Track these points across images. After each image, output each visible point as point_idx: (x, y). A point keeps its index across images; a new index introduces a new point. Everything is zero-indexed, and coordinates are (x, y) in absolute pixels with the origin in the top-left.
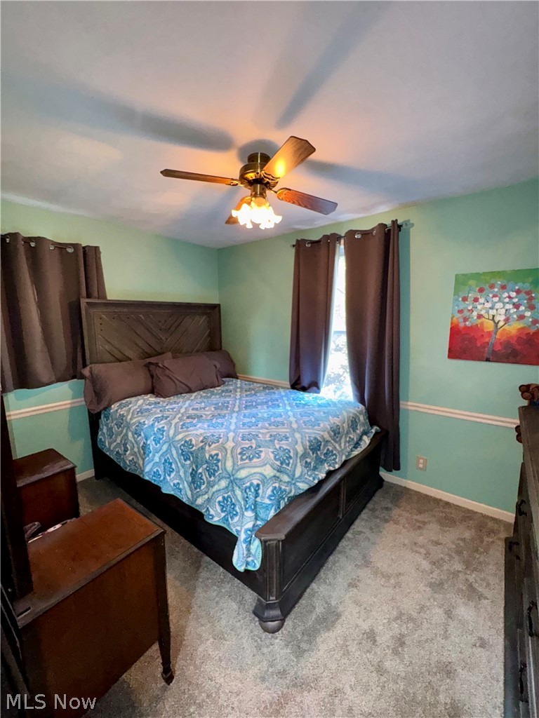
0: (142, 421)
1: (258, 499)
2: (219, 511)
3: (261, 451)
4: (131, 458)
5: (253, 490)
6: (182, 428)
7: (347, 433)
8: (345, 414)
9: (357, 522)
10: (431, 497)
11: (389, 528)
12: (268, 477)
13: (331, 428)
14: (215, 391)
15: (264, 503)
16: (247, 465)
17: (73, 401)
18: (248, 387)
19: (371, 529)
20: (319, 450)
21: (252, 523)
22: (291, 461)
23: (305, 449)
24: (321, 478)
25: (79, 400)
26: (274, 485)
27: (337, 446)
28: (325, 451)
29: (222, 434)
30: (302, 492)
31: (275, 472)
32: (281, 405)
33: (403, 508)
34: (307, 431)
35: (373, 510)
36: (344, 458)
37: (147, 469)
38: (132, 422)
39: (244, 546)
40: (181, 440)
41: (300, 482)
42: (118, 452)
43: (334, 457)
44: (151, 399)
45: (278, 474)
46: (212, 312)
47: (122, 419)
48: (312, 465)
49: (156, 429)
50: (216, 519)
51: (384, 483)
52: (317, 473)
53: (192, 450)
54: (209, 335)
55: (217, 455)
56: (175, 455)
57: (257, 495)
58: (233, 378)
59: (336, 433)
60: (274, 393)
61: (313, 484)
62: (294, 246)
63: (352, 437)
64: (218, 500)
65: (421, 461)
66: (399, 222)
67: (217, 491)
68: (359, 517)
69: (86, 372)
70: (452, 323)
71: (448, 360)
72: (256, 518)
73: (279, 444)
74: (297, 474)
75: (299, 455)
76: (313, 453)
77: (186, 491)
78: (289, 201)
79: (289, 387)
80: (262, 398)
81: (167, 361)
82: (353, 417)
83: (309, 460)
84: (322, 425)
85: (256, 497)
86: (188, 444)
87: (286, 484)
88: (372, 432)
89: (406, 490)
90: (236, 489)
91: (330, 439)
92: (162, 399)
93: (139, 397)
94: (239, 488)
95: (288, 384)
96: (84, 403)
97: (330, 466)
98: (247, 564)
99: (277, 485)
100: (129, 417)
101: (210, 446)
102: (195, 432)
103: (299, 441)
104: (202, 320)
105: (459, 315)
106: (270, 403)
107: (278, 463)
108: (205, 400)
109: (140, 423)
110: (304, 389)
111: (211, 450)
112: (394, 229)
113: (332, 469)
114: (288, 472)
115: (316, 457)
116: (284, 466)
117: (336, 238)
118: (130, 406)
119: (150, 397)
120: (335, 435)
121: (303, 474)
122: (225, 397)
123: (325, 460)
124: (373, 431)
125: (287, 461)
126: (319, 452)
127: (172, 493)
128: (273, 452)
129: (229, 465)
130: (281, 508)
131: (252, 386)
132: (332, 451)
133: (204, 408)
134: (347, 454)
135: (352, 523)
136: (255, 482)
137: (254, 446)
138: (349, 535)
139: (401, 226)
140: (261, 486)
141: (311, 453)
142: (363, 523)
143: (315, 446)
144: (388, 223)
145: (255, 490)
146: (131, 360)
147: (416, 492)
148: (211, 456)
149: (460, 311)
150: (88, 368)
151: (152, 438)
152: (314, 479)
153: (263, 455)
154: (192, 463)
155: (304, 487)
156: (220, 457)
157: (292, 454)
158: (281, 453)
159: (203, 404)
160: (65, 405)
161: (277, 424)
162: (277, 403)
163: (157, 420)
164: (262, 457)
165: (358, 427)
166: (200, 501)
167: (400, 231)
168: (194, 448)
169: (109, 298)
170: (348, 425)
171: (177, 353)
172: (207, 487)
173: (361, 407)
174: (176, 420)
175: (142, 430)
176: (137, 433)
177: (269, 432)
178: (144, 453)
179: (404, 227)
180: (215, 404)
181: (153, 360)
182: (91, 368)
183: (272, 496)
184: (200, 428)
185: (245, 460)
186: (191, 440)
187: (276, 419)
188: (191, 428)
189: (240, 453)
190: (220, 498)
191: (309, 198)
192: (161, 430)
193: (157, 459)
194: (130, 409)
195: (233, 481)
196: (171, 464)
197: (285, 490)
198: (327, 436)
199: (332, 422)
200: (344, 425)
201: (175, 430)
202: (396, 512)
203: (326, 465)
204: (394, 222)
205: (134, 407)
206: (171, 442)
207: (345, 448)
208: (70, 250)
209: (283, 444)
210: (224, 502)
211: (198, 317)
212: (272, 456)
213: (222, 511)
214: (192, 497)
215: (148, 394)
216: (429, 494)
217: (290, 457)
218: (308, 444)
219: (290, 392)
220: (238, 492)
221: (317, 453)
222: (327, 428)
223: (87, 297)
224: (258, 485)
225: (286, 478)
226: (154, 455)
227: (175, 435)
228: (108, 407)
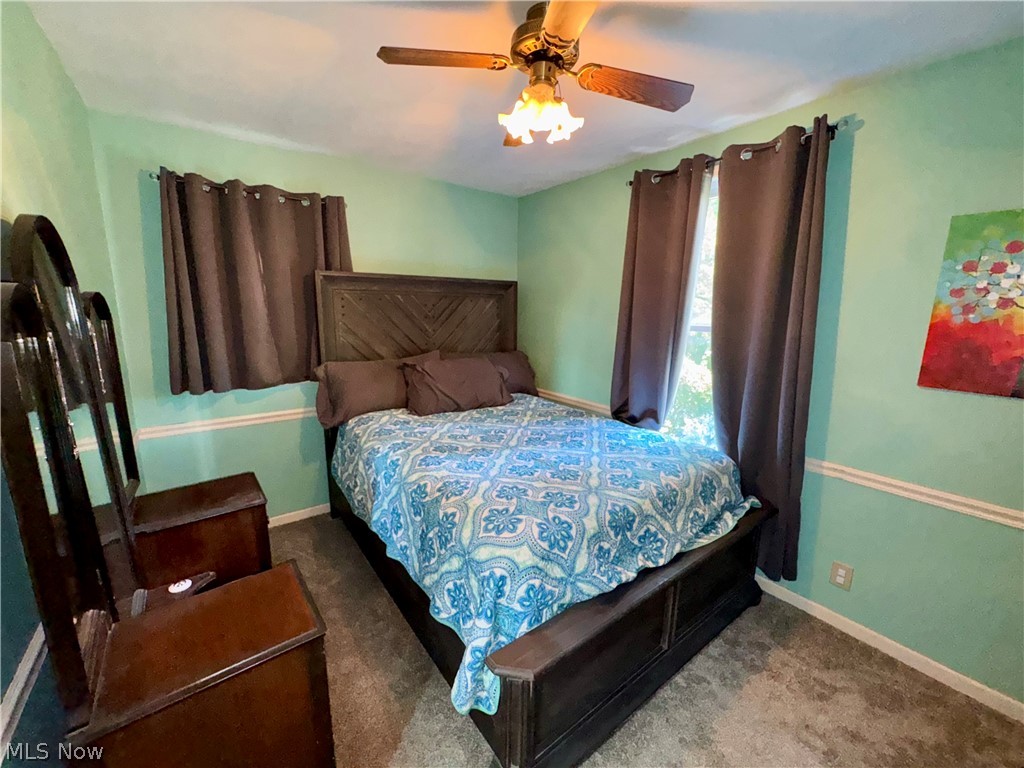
0: (376, 447)
1: (502, 601)
2: (449, 604)
3: (520, 520)
4: (359, 498)
5: (492, 586)
6: (420, 465)
7: (691, 505)
8: (692, 471)
9: (699, 659)
10: (857, 641)
11: (760, 683)
12: (521, 567)
13: (658, 494)
14: (495, 412)
15: (512, 609)
16: (491, 540)
17: (307, 409)
18: (545, 409)
19: (723, 678)
20: (630, 530)
21: (486, 640)
22: (570, 544)
23: (601, 526)
24: (624, 580)
25: (310, 409)
26: (531, 582)
27: (667, 527)
28: (642, 533)
29: (471, 482)
30: (587, 598)
31: (537, 560)
32: (584, 443)
33: (792, 651)
34: (612, 493)
35: (734, 643)
36: (677, 549)
37: (375, 518)
38: (366, 446)
39: (469, 674)
40: (414, 483)
41: (583, 581)
42: (348, 486)
43: (659, 544)
44: (400, 416)
45: (541, 564)
46: (504, 293)
47: (356, 441)
48: (612, 554)
49: (389, 461)
50: (444, 615)
51: (763, 597)
52: (619, 569)
53: (424, 501)
54: (499, 327)
55: (454, 515)
56: (404, 504)
57: (500, 593)
58: (528, 393)
59: (668, 502)
60: (582, 423)
61: (607, 589)
62: (631, 183)
63: (701, 512)
64: (447, 587)
65: (842, 572)
66: (831, 122)
67: (447, 573)
68: (704, 651)
69: (320, 372)
70: (933, 316)
71: (918, 387)
72: (496, 631)
73: (554, 511)
74: (580, 567)
75: (588, 536)
76: (616, 535)
77: (413, 562)
78: (602, 91)
79: (609, 413)
80: (559, 429)
81: (429, 364)
82: (707, 478)
83: (606, 546)
84: (642, 487)
85: (499, 597)
86: (421, 490)
87: (555, 583)
88: (743, 507)
89: (806, 618)
90: (472, 575)
91: (654, 513)
92: (416, 417)
93: (386, 412)
94: (476, 576)
95: (607, 409)
96: (316, 414)
97: (649, 558)
98: (478, 701)
99: (537, 583)
100: (363, 440)
101: (448, 498)
102: (434, 473)
103: (593, 510)
104: (489, 305)
105: (954, 300)
106: (569, 439)
107: (545, 545)
108: (474, 425)
109: (374, 450)
110: (633, 421)
111: (448, 506)
112: (818, 136)
113: (651, 565)
114: (563, 561)
115: (621, 540)
116: (556, 551)
117: (705, 162)
118: (371, 423)
119: (403, 413)
120: (665, 506)
121: (590, 569)
122: (507, 421)
123: (641, 548)
124: (747, 505)
125: (562, 544)
126: (629, 534)
127: (399, 559)
128: (539, 525)
129: (466, 534)
130: (543, 621)
131: (551, 409)
132: (655, 535)
133: (465, 437)
134: (686, 542)
135: (689, 659)
136: (499, 572)
137: (512, 509)
138: (679, 679)
139: (836, 127)
140: (508, 581)
141: (612, 533)
142: (710, 663)
143: (622, 523)
144: (808, 125)
145: (496, 585)
146: (382, 358)
147: (823, 623)
148: (445, 515)
149: (957, 293)
150: (322, 367)
151: (383, 473)
152: (610, 580)
153: (521, 527)
154: (423, 520)
155: (590, 591)
156: (456, 520)
157: (573, 532)
158: (553, 528)
159: (467, 430)
160: (298, 413)
161: (565, 476)
162: (580, 439)
163: (395, 448)
164: (518, 531)
165: (716, 496)
166: (428, 581)
167: (833, 138)
168: (427, 498)
169: (355, 271)
170: (695, 491)
171: (447, 351)
172: (437, 561)
173: (727, 461)
174: (419, 451)
175: (374, 459)
176: (367, 463)
177: (547, 488)
178: (374, 493)
179: (841, 129)
180: (486, 432)
181: (409, 361)
182: (326, 367)
183: (525, 600)
184: (444, 467)
185: (490, 531)
186: (425, 485)
187: (567, 467)
188: (433, 467)
189: (487, 519)
190: (450, 585)
191: (637, 80)
192: (394, 464)
193: (385, 506)
194: (368, 427)
195: (469, 563)
196: (399, 515)
197: (551, 593)
198: (647, 507)
199: (664, 482)
200: (687, 490)
201: (411, 467)
202: (776, 656)
203: (640, 556)
204: (820, 122)
205: (374, 426)
206: (402, 484)
207: (684, 530)
208: (305, 203)
209: (562, 513)
210: (455, 591)
211: (482, 300)
212: (536, 531)
213: (453, 606)
214: (420, 572)
215: (400, 408)
216: (852, 634)
217: (570, 537)
218: (608, 517)
219: (607, 423)
220: (474, 582)
221: (624, 535)
222: (652, 493)
223: (326, 269)
224: (503, 578)
225: (558, 572)
226: (383, 499)
227: (409, 474)
228: (344, 423)
